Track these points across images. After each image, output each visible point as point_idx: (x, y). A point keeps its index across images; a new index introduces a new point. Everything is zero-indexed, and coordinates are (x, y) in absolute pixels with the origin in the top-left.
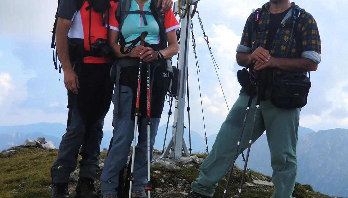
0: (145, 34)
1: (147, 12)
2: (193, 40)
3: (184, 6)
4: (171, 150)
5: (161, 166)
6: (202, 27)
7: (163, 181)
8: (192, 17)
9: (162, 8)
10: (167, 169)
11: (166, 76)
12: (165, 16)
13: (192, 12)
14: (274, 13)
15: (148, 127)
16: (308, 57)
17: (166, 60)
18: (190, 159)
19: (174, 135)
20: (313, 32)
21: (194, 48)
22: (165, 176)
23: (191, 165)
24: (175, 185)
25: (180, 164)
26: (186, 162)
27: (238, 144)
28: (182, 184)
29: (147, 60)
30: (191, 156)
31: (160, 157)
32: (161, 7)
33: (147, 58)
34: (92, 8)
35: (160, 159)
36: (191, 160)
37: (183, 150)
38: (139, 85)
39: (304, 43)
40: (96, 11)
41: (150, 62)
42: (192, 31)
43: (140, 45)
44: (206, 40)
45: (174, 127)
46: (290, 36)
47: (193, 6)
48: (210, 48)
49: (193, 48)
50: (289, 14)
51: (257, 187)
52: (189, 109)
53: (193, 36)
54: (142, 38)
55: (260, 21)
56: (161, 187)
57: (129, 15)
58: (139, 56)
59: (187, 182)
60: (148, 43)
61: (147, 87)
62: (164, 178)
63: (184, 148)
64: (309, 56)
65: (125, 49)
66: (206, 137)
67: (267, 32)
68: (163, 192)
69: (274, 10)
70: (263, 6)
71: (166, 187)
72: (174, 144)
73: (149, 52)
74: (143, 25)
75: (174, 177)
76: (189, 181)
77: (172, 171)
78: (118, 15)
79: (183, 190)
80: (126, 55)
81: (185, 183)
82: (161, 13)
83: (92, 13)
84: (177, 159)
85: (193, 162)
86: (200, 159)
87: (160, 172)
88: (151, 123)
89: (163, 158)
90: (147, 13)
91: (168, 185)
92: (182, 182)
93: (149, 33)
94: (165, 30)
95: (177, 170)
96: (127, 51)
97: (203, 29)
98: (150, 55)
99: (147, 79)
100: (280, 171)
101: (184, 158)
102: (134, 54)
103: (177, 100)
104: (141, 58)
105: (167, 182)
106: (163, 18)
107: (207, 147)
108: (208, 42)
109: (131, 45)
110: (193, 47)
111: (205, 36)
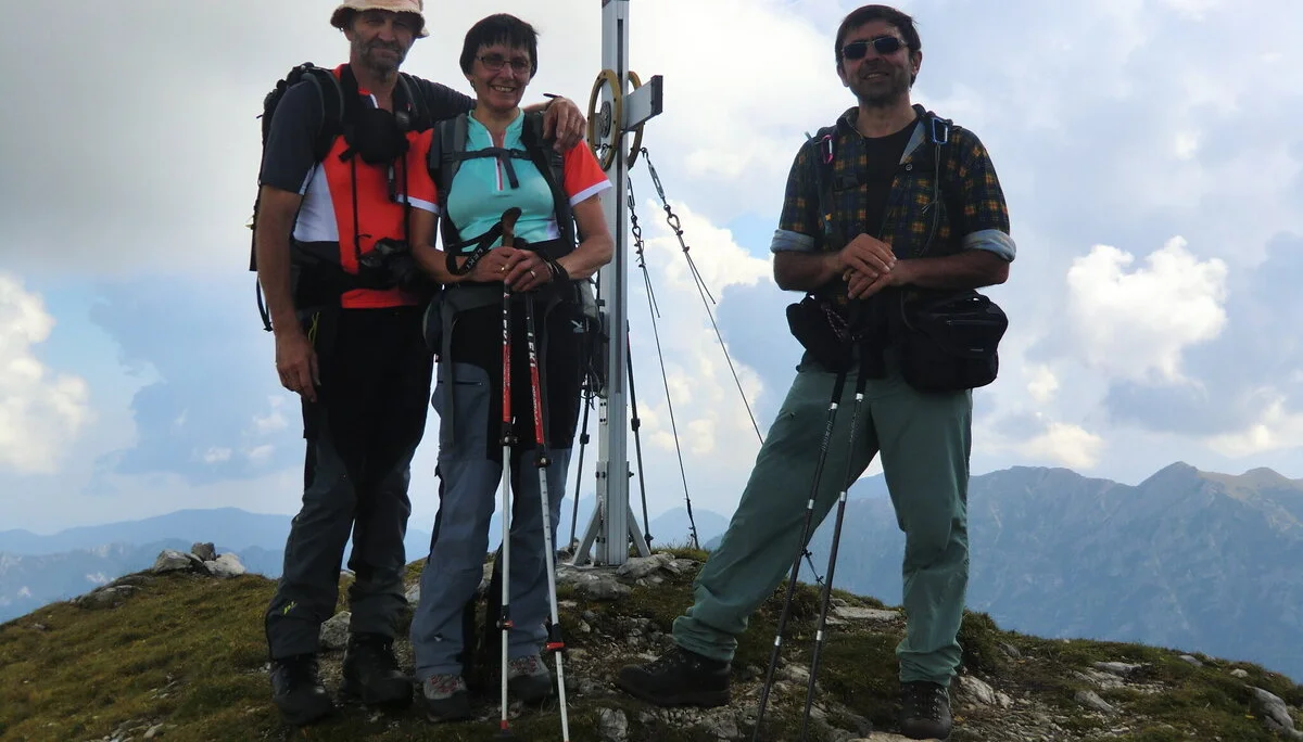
0: (513, 215)
1: (516, 150)
2: (637, 231)
3: (607, 136)
4: (598, 541)
5: (576, 586)
6: (660, 191)
7: (587, 628)
8: (630, 166)
9: (558, 141)
10: (593, 593)
11: (582, 331)
12: (564, 158)
13: (630, 151)
14: (873, 134)
15: (542, 474)
16: (987, 247)
17: (578, 282)
18: (652, 562)
19: (604, 500)
20: (989, 180)
21: (640, 252)
22: (589, 613)
23: (658, 580)
24: (621, 636)
25: (627, 577)
26: (642, 573)
27: (810, 507)
28: (640, 633)
29: (521, 288)
30: (652, 553)
31: (568, 564)
32: (553, 138)
33: (521, 281)
34: (358, 157)
35: (568, 567)
36: (656, 564)
37: (631, 539)
38: (507, 359)
39: (970, 210)
40: (370, 161)
41: (530, 292)
42: (631, 204)
43: (503, 245)
44: (673, 227)
45: (601, 475)
46: (931, 195)
47: (631, 136)
48: (686, 250)
49: (638, 253)
50: (918, 138)
51: (849, 626)
52: (636, 424)
53: (634, 219)
54: (505, 226)
55: (837, 163)
56: (581, 646)
57: (465, 162)
58: (499, 276)
59: (654, 625)
60: (523, 240)
61: (530, 361)
62: (587, 620)
63: (632, 535)
64: (987, 244)
65: (460, 261)
66: (689, 501)
67: (863, 189)
68: (589, 658)
69: (873, 129)
70: (841, 121)
71: (597, 645)
72: (605, 522)
73: (526, 264)
74: (507, 189)
75: (615, 616)
76: (658, 622)
77: (608, 599)
78: (435, 165)
79: (645, 650)
80: (464, 277)
81: (649, 629)
82: (556, 152)
83: (357, 170)
84: (615, 567)
85: (663, 569)
86: (679, 560)
87: (573, 604)
88: (548, 463)
89: (576, 564)
90: (516, 154)
91: (602, 639)
92: (638, 626)
93: (523, 211)
94: (568, 200)
95: (621, 594)
96: (464, 267)
97: (663, 198)
98: (528, 270)
99: (527, 340)
100: (926, 568)
101: (635, 561)
102: (484, 271)
103: (604, 401)
104: (506, 281)
105: (598, 631)
106: (561, 166)
107: (694, 528)
108: (680, 233)
109: (476, 249)
110: (637, 249)
111: (671, 216)
